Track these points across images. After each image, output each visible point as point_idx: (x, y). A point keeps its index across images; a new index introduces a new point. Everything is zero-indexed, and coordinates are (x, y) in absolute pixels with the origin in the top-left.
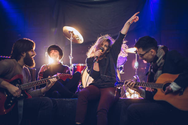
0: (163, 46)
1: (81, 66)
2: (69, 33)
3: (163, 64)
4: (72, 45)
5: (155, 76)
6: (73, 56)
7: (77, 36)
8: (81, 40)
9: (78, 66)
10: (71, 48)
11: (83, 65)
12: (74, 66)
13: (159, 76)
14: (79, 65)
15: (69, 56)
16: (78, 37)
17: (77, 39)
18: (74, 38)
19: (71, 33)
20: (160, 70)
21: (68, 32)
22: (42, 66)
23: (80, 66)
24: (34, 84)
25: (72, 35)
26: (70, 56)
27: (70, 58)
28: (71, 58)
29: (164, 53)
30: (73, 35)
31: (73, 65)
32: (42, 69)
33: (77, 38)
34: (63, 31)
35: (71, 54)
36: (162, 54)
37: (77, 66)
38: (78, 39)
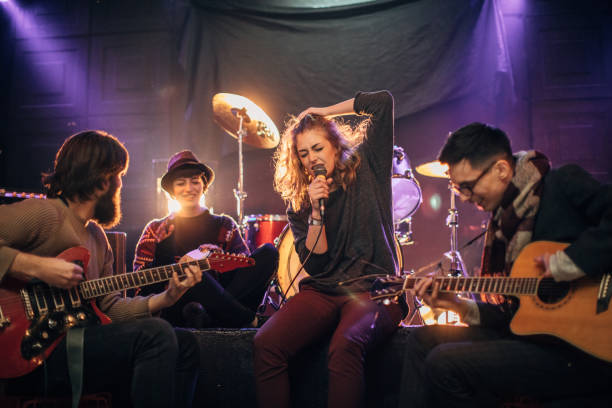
0: (532, 153)
1: (274, 221)
2: (231, 115)
3: (535, 210)
4: (243, 153)
5: (510, 248)
6: (245, 189)
7: (257, 125)
8: (271, 138)
9: (263, 221)
10: (241, 164)
11: (278, 218)
12: (251, 223)
13: (520, 251)
14: (266, 219)
15: (235, 191)
16: (263, 129)
17: (259, 133)
18: (249, 132)
19: (238, 116)
20: (524, 230)
21: (228, 111)
22: (148, 225)
23: (268, 221)
24: (126, 283)
25: (241, 120)
26: (237, 190)
27: (236, 196)
28: (239, 196)
29: (537, 176)
30: (247, 120)
31: (247, 219)
32: (146, 233)
33: (259, 130)
34: (215, 109)
35: (240, 185)
36: (533, 178)
37: (259, 222)
38: (263, 136)
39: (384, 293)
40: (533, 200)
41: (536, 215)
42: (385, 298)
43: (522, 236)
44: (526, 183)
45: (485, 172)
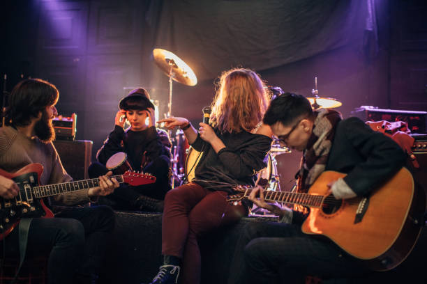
3: (328, 150)
5: (309, 175)
20: (320, 164)
29: (329, 126)
36: (327, 129)
39: (234, 197)
40: (327, 143)
41: (329, 153)
42: (235, 201)
43: (318, 167)
44: (322, 132)
45: (294, 128)
